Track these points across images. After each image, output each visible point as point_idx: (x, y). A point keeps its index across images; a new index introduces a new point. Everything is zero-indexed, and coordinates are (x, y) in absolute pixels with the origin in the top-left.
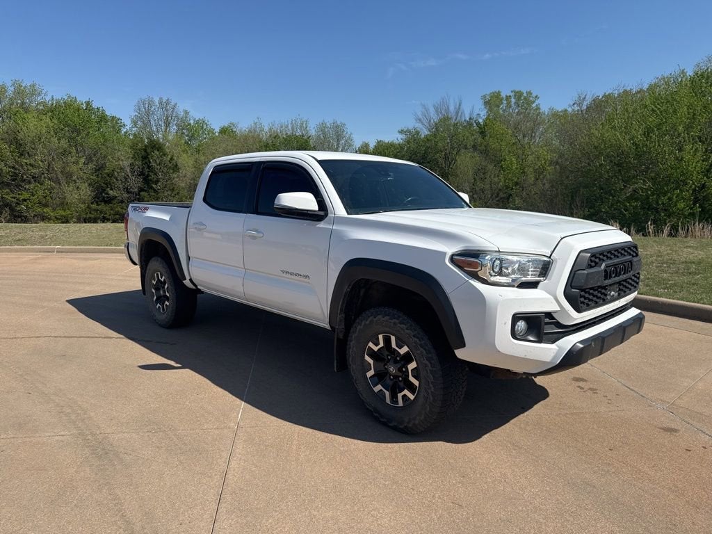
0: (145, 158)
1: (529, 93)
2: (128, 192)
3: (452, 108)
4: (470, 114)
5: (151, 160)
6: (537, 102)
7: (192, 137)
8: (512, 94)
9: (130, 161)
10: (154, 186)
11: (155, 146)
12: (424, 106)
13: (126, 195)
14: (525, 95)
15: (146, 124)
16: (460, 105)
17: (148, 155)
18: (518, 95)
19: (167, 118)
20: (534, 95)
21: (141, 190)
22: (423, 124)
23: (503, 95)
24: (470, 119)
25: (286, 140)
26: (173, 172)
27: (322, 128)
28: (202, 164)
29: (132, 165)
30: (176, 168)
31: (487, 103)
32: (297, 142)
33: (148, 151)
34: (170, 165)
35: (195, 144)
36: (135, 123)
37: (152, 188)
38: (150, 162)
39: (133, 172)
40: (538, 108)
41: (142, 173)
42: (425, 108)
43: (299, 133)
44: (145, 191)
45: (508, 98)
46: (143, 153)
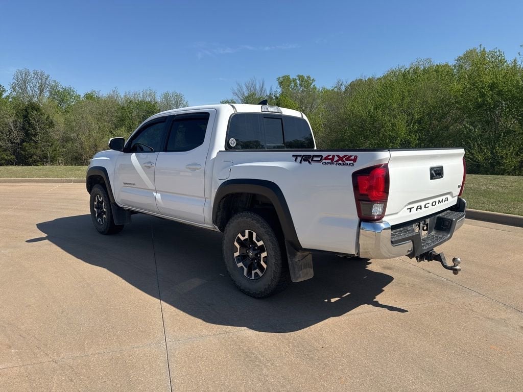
0: (25, 117)
1: (308, 77)
2: (12, 143)
3: (258, 87)
4: (270, 91)
5: (31, 119)
6: (313, 84)
7: (62, 101)
8: (297, 78)
9: (13, 119)
10: (33, 138)
11: (34, 107)
12: (239, 84)
13: (10, 145)
14: (306, 78)
15: (24, 90)
16: (263, 85)
17: (28, 114)
18: (301, 78)
19: (41, 85)
20: (312, 79)
21: (23, 141)
22: (238, 97)
23: (291, 78)
24: (270, 94)
25: (138, 104)
26: (49, 128)
27: (166, 96)
28: (72, 122)
29: (15, 121)
30: (51, 124)
31: (281, 84)
32: (147, 106)
33: (28, 111)
34: (46, 122)
35: (64, 106)
36: (14, 89)
37: (31, 139)
38: (30, 120)
39: (15, 127)
40: (315, 88)
41: (23, 128)
42: (239, 86)
43: (148, 99)
44: (26, 142)
45: (294, 80)
46: (24, 112)
